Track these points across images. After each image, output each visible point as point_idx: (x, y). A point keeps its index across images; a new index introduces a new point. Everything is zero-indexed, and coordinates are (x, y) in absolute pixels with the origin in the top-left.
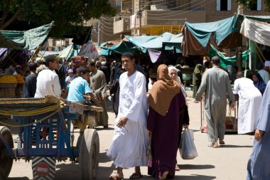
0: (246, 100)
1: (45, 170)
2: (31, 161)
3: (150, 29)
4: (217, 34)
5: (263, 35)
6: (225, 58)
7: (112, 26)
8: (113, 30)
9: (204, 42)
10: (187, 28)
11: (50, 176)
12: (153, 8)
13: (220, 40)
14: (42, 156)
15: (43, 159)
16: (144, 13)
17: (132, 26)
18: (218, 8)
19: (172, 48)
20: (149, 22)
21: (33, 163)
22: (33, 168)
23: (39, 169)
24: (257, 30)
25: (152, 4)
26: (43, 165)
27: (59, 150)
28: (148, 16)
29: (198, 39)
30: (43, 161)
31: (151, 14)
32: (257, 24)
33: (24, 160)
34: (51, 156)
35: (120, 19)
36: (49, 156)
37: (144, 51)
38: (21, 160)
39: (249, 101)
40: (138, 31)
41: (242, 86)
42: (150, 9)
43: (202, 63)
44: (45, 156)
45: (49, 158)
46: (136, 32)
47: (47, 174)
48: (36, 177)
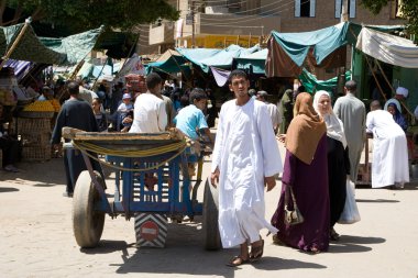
0: (384, 141)
1: (153, 232)
2: (133, 219)
3: (203, 39)
4: (318, 48)
5: (392, 51)
6: (318, 82)
7: (147, 34)
8: (148, 39)
9: (299, 60)
10: (274, 40)
11: (159, 240)
12: (209, 10)
13: (321, 56)
14: (148, 212)
15: (150, 216)
16: (197, 17)
17: (177, 35)
18: (298, 13)
19: (247, 66)
20: (203, 29)
21: (136, 222)
22: (136, 228)
23: (145, 230)
24: (382, 44)
25: (207, 5)
26: (149, 224)
27: (172, 206)
28: (202, 20)
29: (290, 55)
30: (150, 219)
31: (205, 18)
32: (379, 35)
33: (124, 218)
34: (162, 213)
35: (160, 25)
36: (158, 213)
37: (206, 71)
38: (119, 217)
39: (388, 143)
40: (186, 42)
41: (377, 122)
42: (203, 11)
43: (292, 88)
44: (153, 213)
45: (158, 216)
46: (182, 43)
47: (155, 236)
48: (141, 240)
